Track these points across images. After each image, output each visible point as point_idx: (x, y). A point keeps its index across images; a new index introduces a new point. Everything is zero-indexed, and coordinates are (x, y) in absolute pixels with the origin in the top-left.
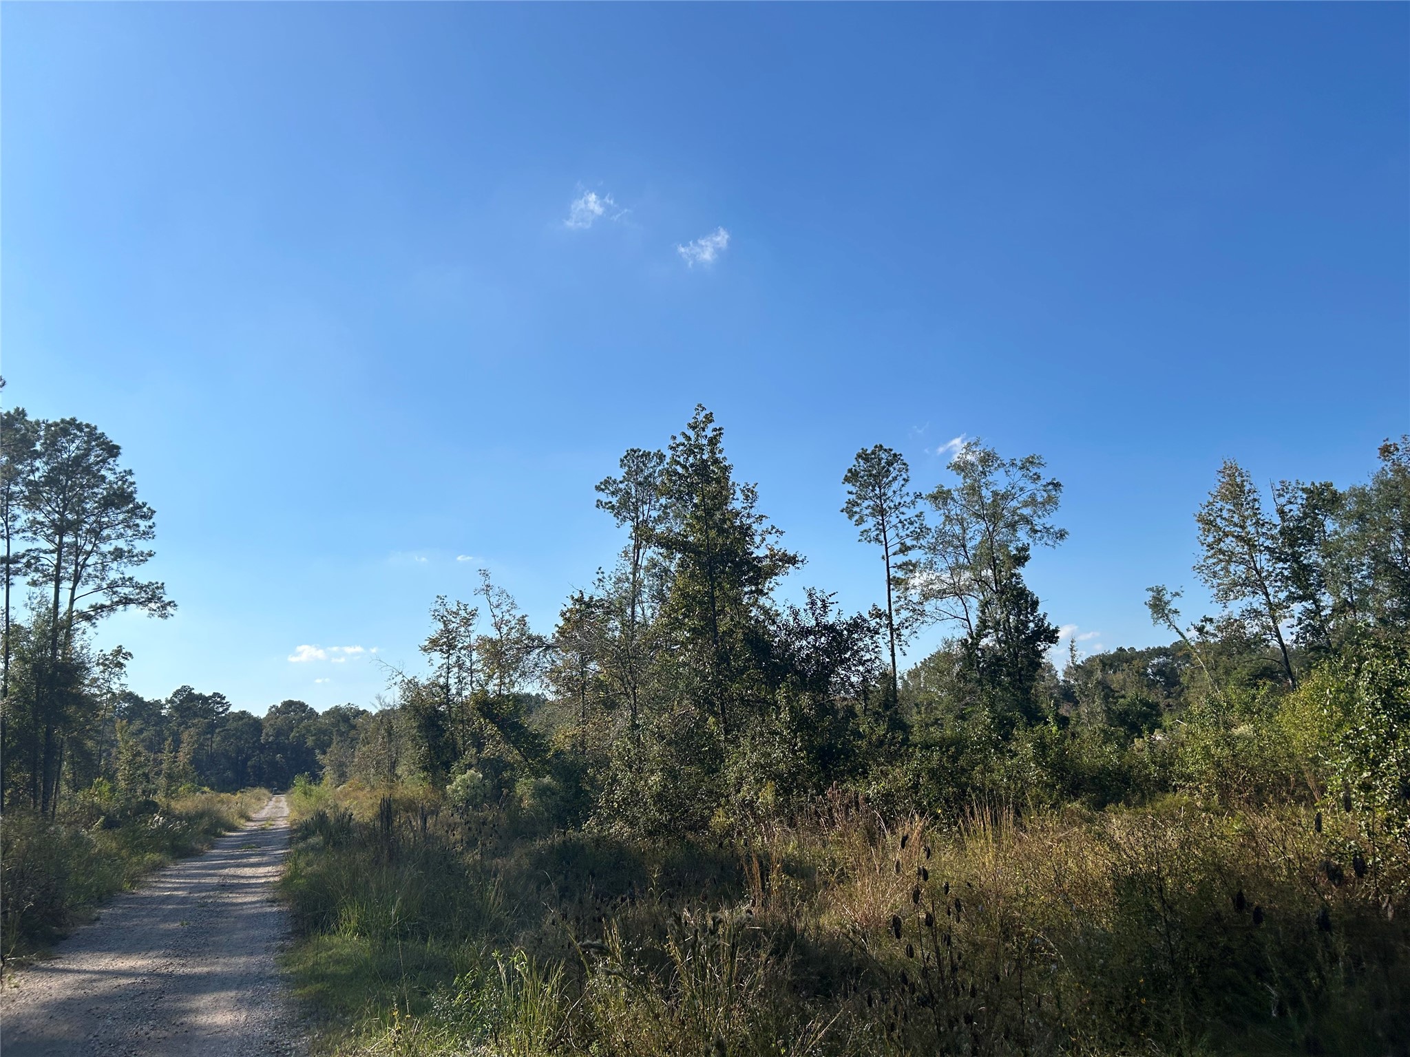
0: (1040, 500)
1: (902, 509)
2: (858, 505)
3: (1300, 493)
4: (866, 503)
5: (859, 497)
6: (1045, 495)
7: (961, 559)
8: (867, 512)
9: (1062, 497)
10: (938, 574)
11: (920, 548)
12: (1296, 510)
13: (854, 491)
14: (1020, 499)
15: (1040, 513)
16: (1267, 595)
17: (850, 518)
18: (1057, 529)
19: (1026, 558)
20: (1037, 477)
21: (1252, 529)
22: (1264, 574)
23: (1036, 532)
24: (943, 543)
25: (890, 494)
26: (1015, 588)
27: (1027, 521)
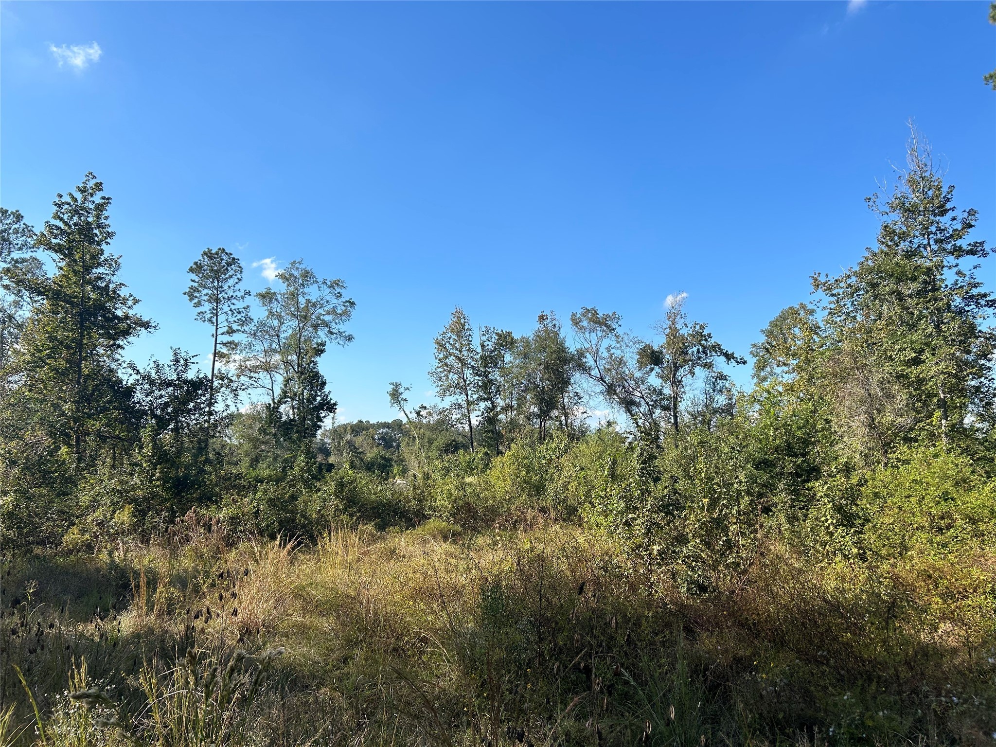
0: (339, 311)
1: (233, 301)
2: (199, 291)
3: (494, 335)
4: (206, 291)
5: (201, 285)
6: (343, 308)
7: (274, 346)
8: (206, 298)
9: (355, 313)
10: (256, 354)
11: (243, 332)
12: (490, 346)
13: (197, 280)
14: (326, 309)
15: (337, 321)
16: (467, 395)
17: (191, 300)
18: (347, 334)
19: (322, 351)
20: (340, 296)
21: (465, 353)
22: (468, 382)
23: (332, 333)
24: (262, 331)
25: (226, 287)
26: (312, 371)
27: (327, 325)
